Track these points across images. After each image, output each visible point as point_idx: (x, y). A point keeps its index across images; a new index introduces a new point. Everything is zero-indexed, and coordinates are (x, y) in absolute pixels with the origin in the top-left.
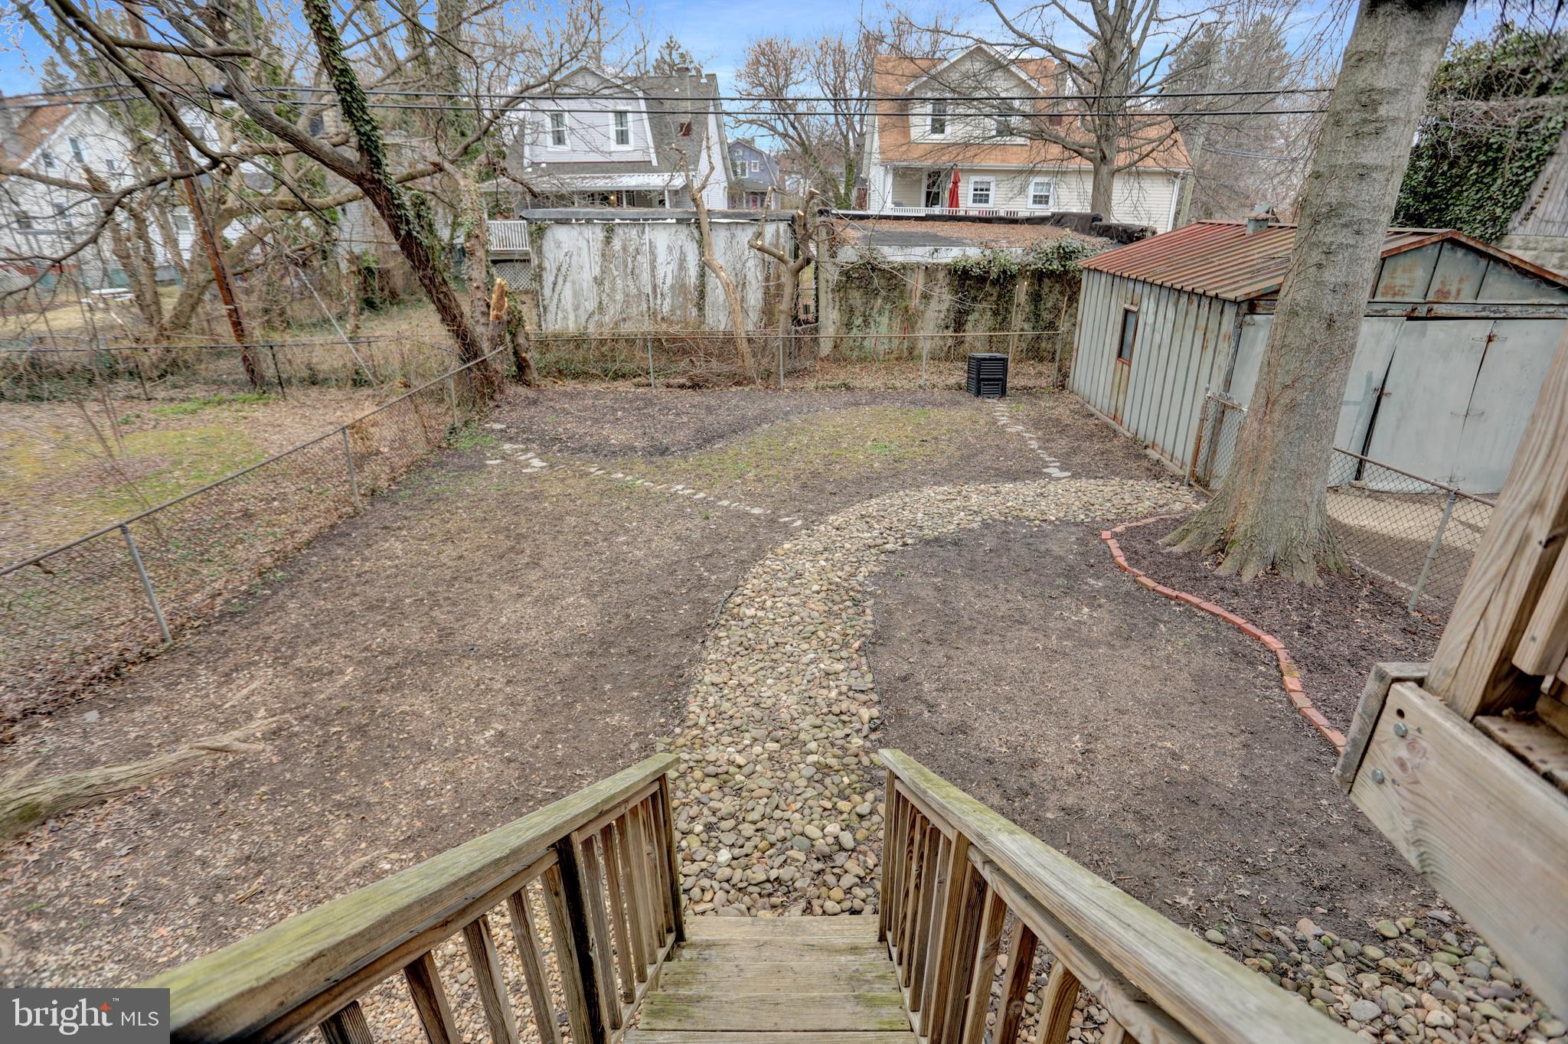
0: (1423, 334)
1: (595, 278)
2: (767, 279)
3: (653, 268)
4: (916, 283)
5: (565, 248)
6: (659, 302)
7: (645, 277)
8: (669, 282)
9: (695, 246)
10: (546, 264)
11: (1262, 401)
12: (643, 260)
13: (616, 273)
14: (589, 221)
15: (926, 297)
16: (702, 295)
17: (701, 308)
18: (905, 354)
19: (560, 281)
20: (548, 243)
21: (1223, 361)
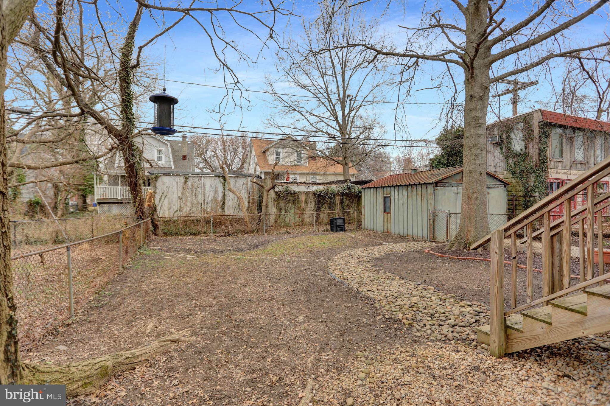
1: (179, 197)
2: (249, 197)
3: (204, 193)
4: (303, 197)
5: (167, 185)
6: (206, 206)
7: (200, 197)
8: (210, 198)
9: (222, 185)
10: (157, 191)
11: (467, 198)
12: (200, 190)
13: (188, 195)
14: (177, 175)
15: (306, 203)
16: (224, 203)
17: (223, 208)
18: (300, 223)
19: (163, 198)
20: (159, 183)
21: (431, 201)
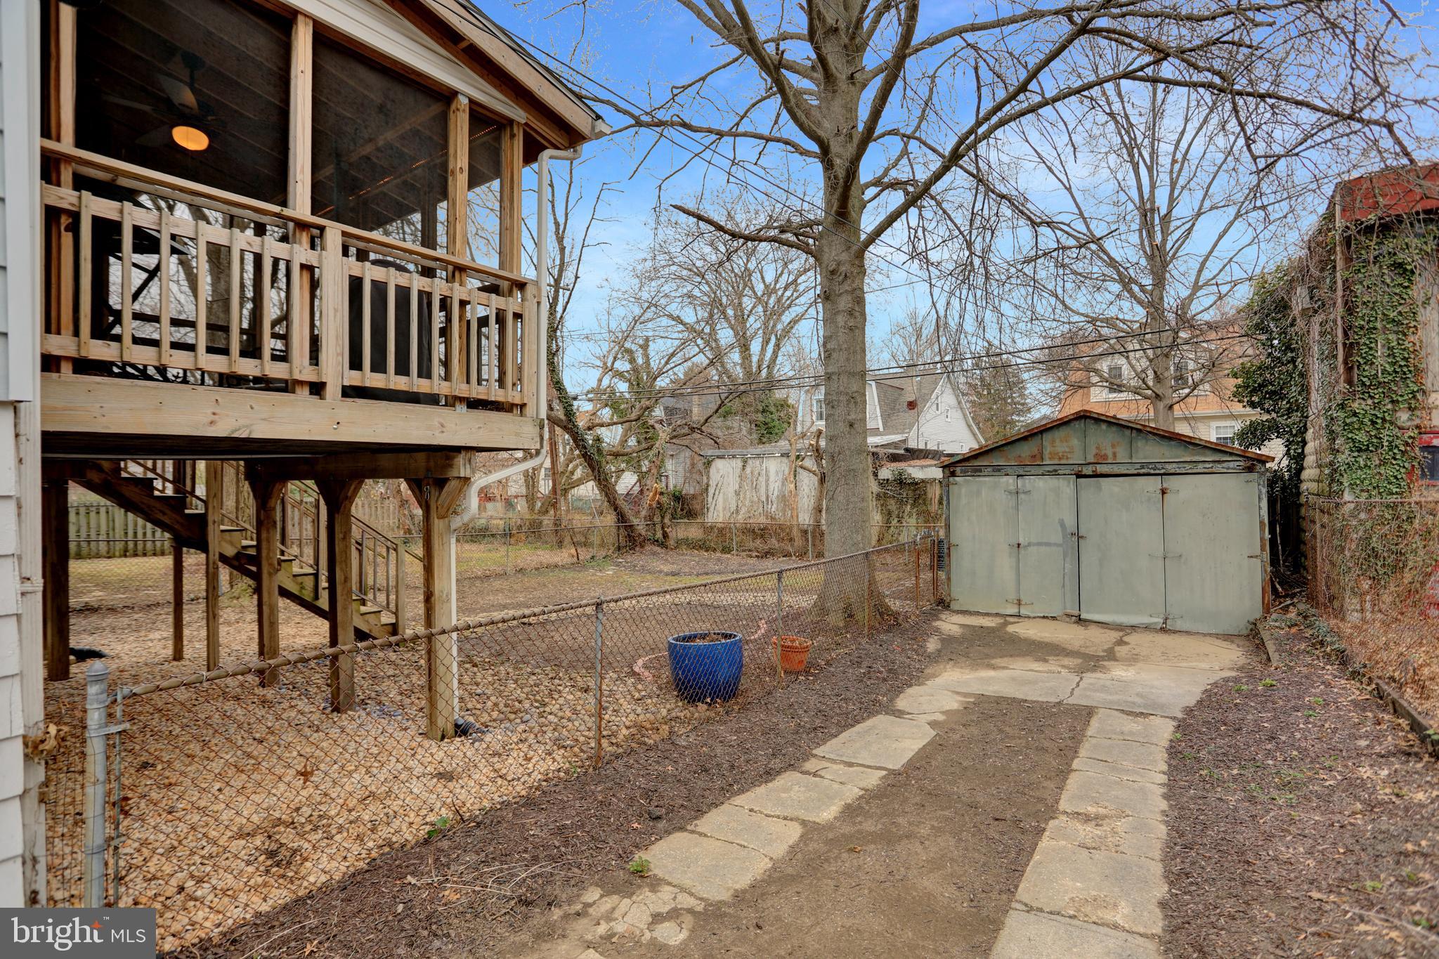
0: (1099, 488)
1: (736, 491)
3: (767, 486)
4: (934, 492)
5: (721, 472)
6: (770, 506)
7: (763, 490)
8: (776, 493)
10: (711, 482)
12: (762, 479)
13: (747, 488)
14: (734, 457)
15: (941, 503)
19: (717, 492)
20: (713, 470)
